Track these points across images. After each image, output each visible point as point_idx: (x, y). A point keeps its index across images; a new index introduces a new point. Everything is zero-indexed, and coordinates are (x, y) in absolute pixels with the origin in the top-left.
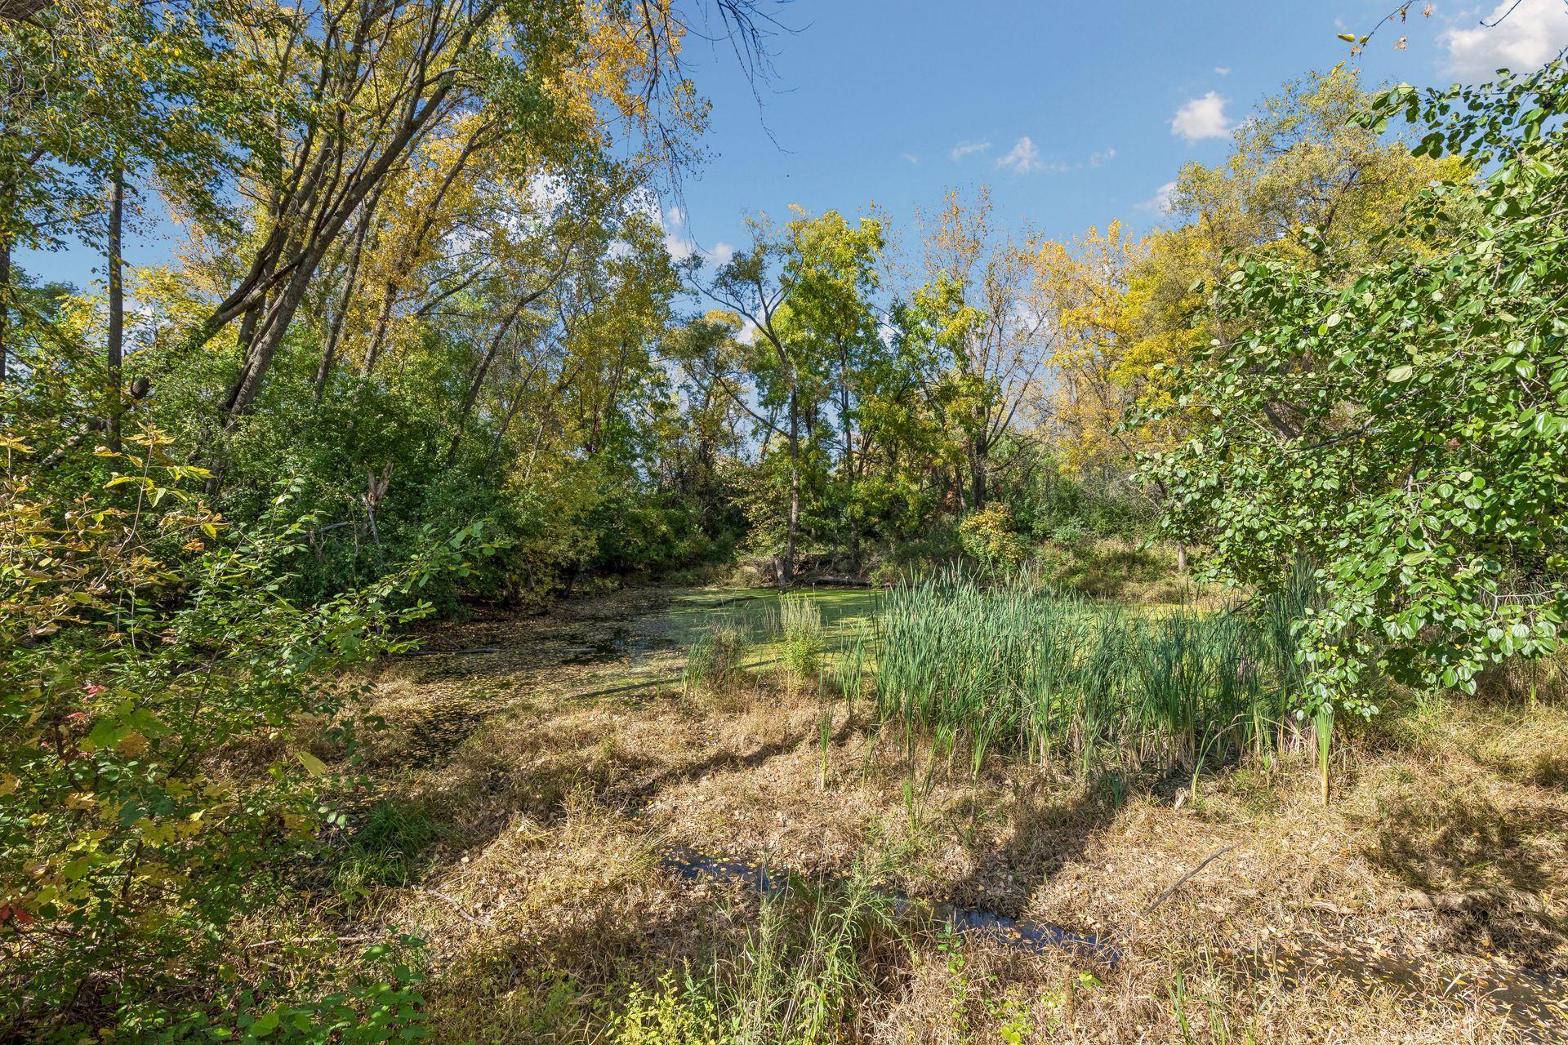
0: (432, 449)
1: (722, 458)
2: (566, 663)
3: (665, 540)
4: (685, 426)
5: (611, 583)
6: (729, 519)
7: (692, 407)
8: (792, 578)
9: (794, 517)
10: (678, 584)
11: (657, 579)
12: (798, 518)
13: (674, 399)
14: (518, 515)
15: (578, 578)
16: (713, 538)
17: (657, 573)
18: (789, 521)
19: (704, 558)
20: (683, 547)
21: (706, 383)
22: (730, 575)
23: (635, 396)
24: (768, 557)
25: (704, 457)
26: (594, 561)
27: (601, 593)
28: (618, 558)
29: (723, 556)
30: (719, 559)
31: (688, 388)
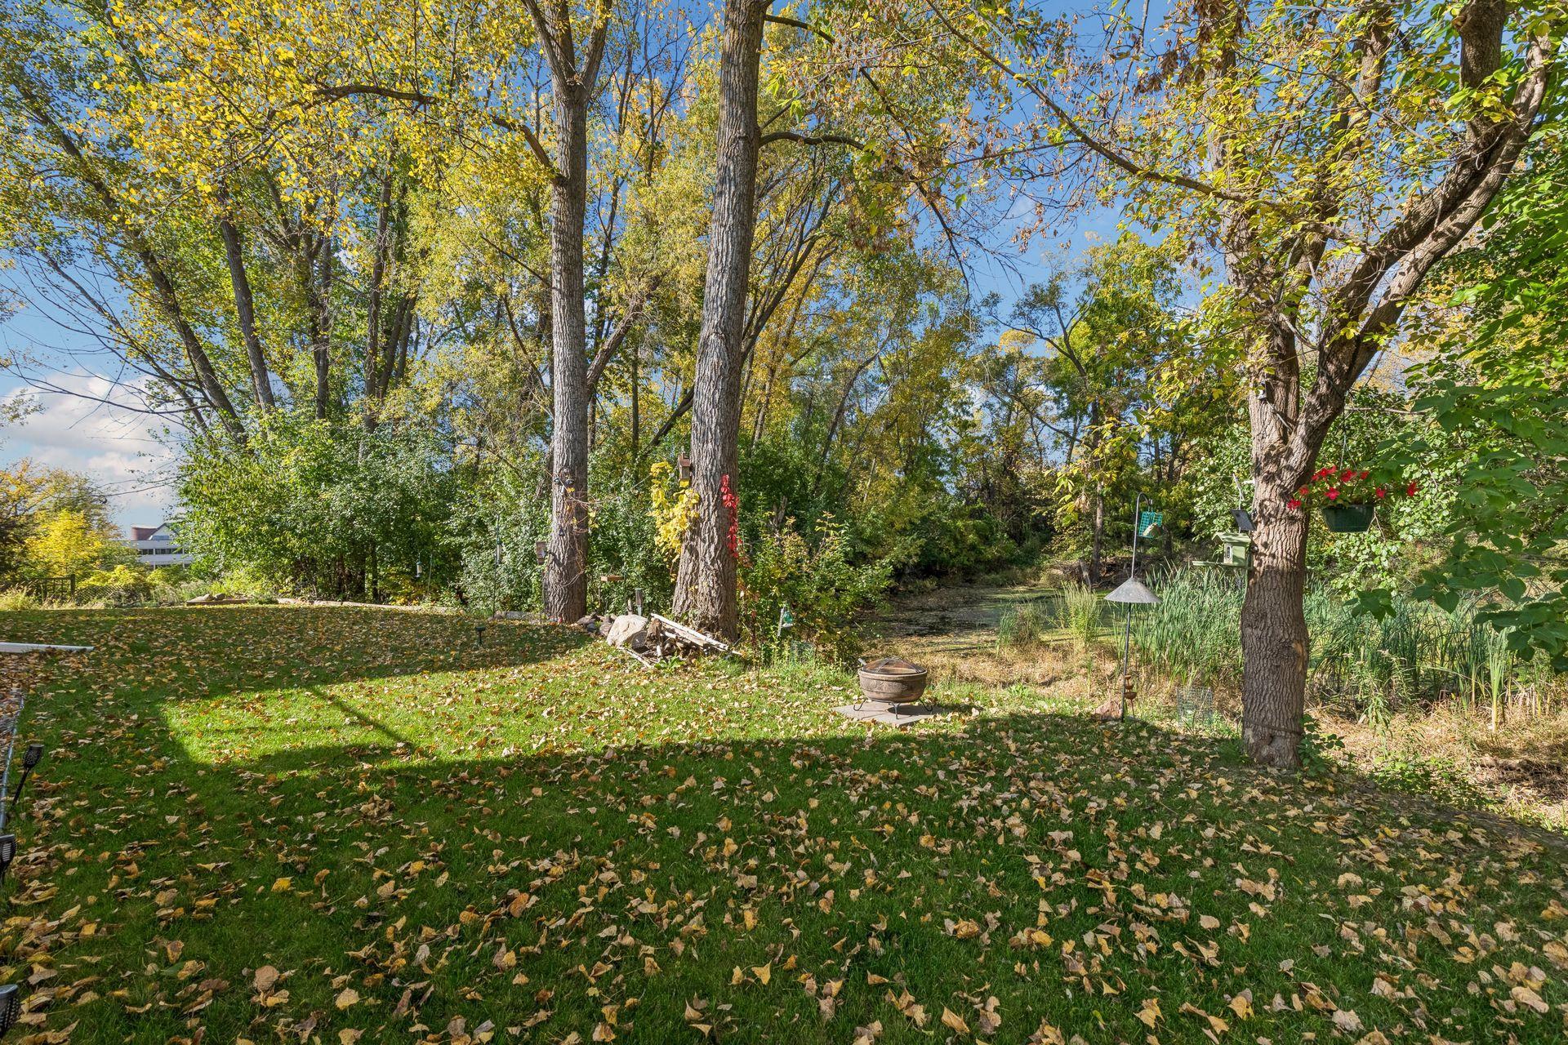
0: (804, 485)
1: (1025, 471)
2: (910, 635)
3: (973, 547)
4: (989, 442)
5: (929, 584)
6: (1035, 526)
7: (995, 424)
8: (1099, 579)
9: (1098, 521)
10: (988, 585)
11: (970, 581)
12: (1103, 523)
13: (977, 417)
14: (864, 530)
15: (904, 579)
16: (1020, 545)
17: (969, 576)
18: (1094, 526)
19: (1012, 562)
20: (992, 552)
21: (1007, 399)
22: (1036, 576)
23: (940, 417)
24: (1074, 561)
25: (1007, 469)
26: (917, 565)
27: (923, 592)
28: (934, 562)
29: (1029, 559)
30: (1025, 563)
31: (990, 406)
